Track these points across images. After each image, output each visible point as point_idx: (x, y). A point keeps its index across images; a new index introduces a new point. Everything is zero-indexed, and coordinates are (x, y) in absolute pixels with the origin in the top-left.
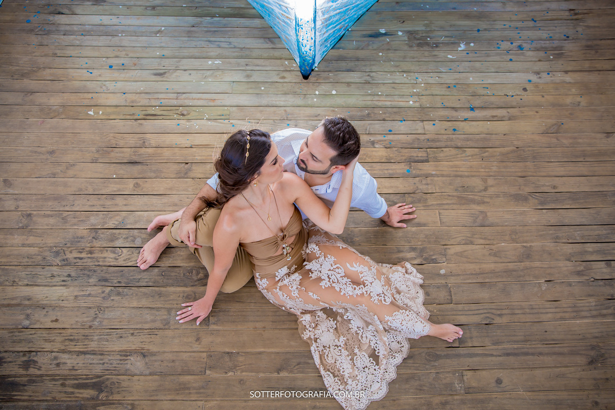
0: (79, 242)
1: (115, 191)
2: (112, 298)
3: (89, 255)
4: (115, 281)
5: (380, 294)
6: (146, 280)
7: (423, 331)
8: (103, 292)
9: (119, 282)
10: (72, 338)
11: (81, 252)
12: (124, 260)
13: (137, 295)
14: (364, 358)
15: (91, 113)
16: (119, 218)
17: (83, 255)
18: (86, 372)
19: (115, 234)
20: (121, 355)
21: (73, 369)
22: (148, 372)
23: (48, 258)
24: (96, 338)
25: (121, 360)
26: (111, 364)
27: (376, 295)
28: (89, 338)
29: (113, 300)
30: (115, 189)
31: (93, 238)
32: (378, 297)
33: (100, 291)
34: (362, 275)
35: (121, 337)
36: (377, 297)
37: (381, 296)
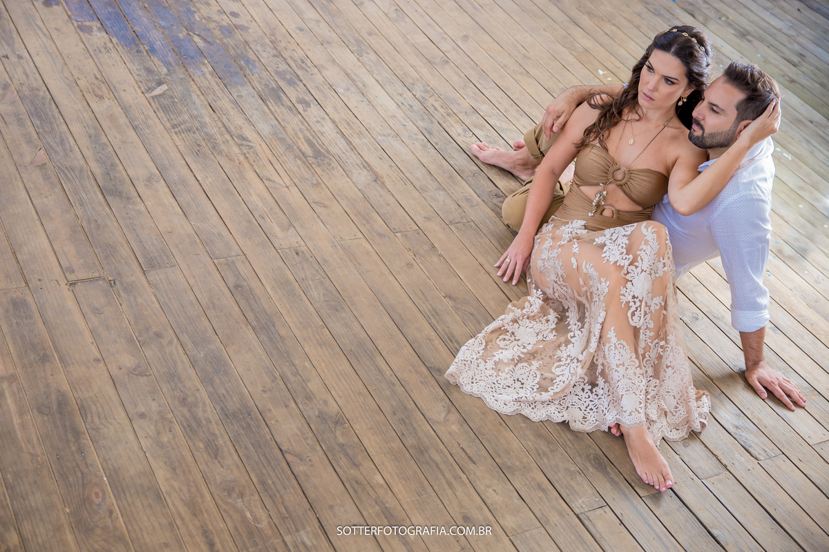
0: (452, 103)
1: (532, 115)
2: (415, 142)
3: (445, 114)
4: (435, 140)
5: (637, 298)
6: (456, 163)
7: (630, 415)
8: (415, 134)
9: (437, 144)
10: (352, 124)
11: (442, 107)
12: (463, 141)
13: (435, 160)
14: (531, 378)
15: (601, 72)
16: (505, 126)
17: (442, 110)
18: (326, 143)
19: (485, 127)
20: (362, 163)
21: (322, 134)
22: (360, 187)
23: (416, 87)
24: (365, 141)
25: (357, 164)
26: (347, 159)
27: (632, 294)
28: (361, 136)
29: (414, 143)
30: (534, 114)
31: (466, 112)
32: (631, 300)
33: (414, 132)
34: (644, 247)
35: (381, 159)
36: (630, 298)
37: (635, 302)
